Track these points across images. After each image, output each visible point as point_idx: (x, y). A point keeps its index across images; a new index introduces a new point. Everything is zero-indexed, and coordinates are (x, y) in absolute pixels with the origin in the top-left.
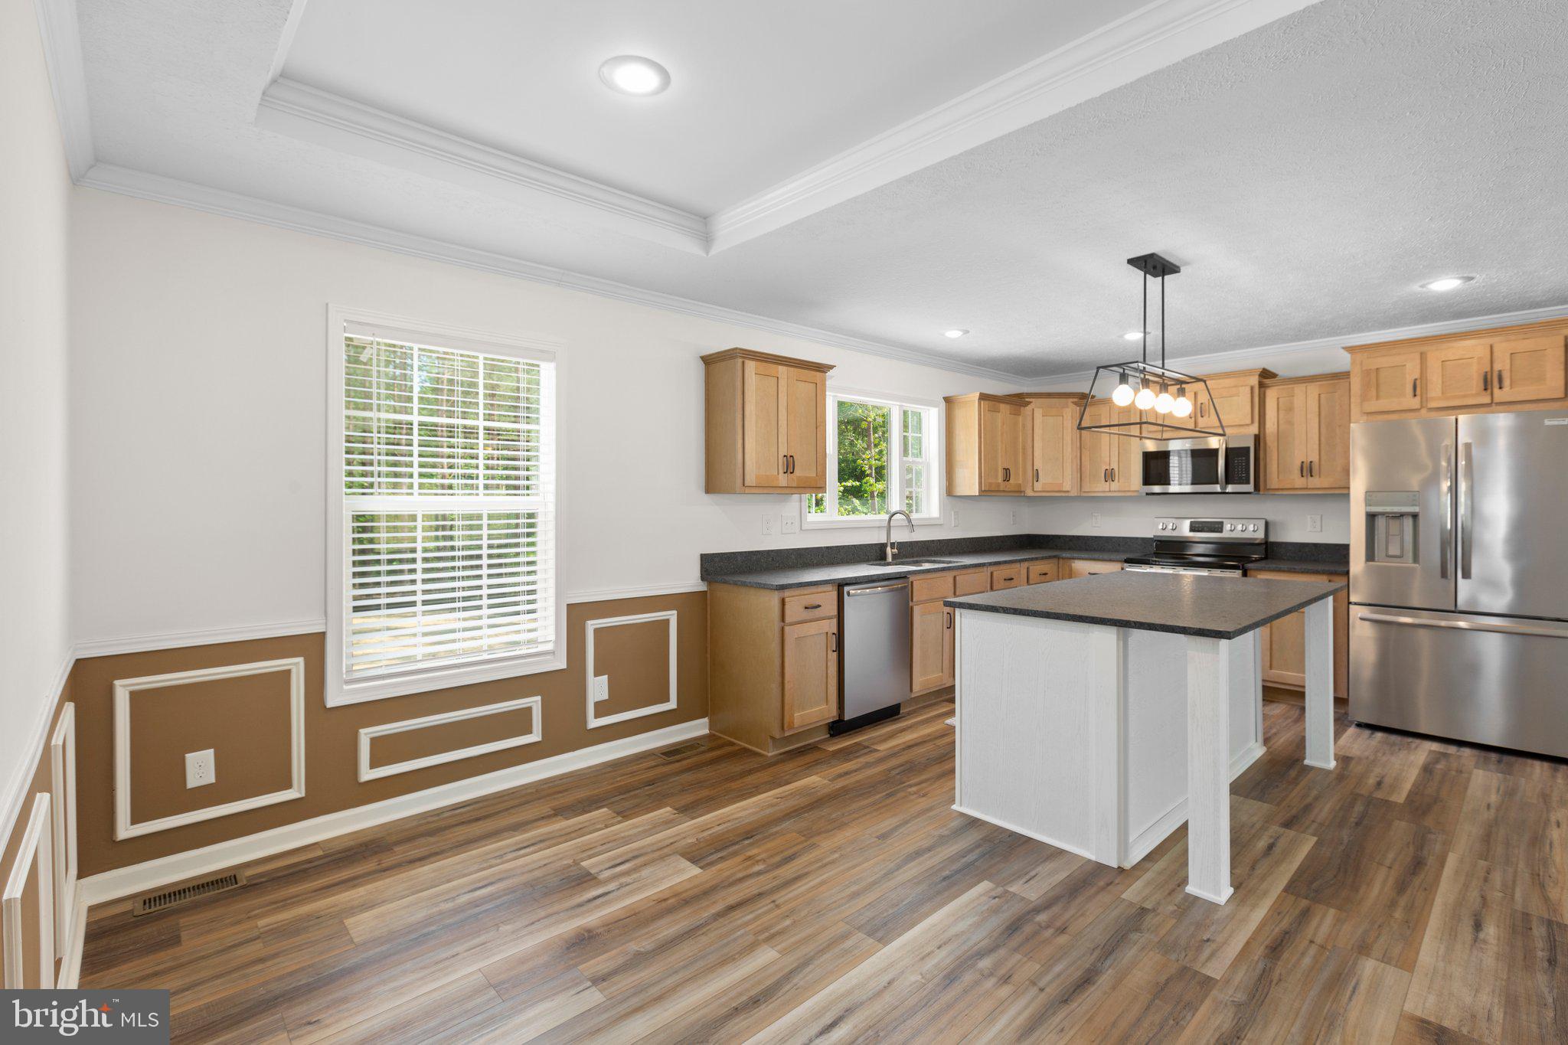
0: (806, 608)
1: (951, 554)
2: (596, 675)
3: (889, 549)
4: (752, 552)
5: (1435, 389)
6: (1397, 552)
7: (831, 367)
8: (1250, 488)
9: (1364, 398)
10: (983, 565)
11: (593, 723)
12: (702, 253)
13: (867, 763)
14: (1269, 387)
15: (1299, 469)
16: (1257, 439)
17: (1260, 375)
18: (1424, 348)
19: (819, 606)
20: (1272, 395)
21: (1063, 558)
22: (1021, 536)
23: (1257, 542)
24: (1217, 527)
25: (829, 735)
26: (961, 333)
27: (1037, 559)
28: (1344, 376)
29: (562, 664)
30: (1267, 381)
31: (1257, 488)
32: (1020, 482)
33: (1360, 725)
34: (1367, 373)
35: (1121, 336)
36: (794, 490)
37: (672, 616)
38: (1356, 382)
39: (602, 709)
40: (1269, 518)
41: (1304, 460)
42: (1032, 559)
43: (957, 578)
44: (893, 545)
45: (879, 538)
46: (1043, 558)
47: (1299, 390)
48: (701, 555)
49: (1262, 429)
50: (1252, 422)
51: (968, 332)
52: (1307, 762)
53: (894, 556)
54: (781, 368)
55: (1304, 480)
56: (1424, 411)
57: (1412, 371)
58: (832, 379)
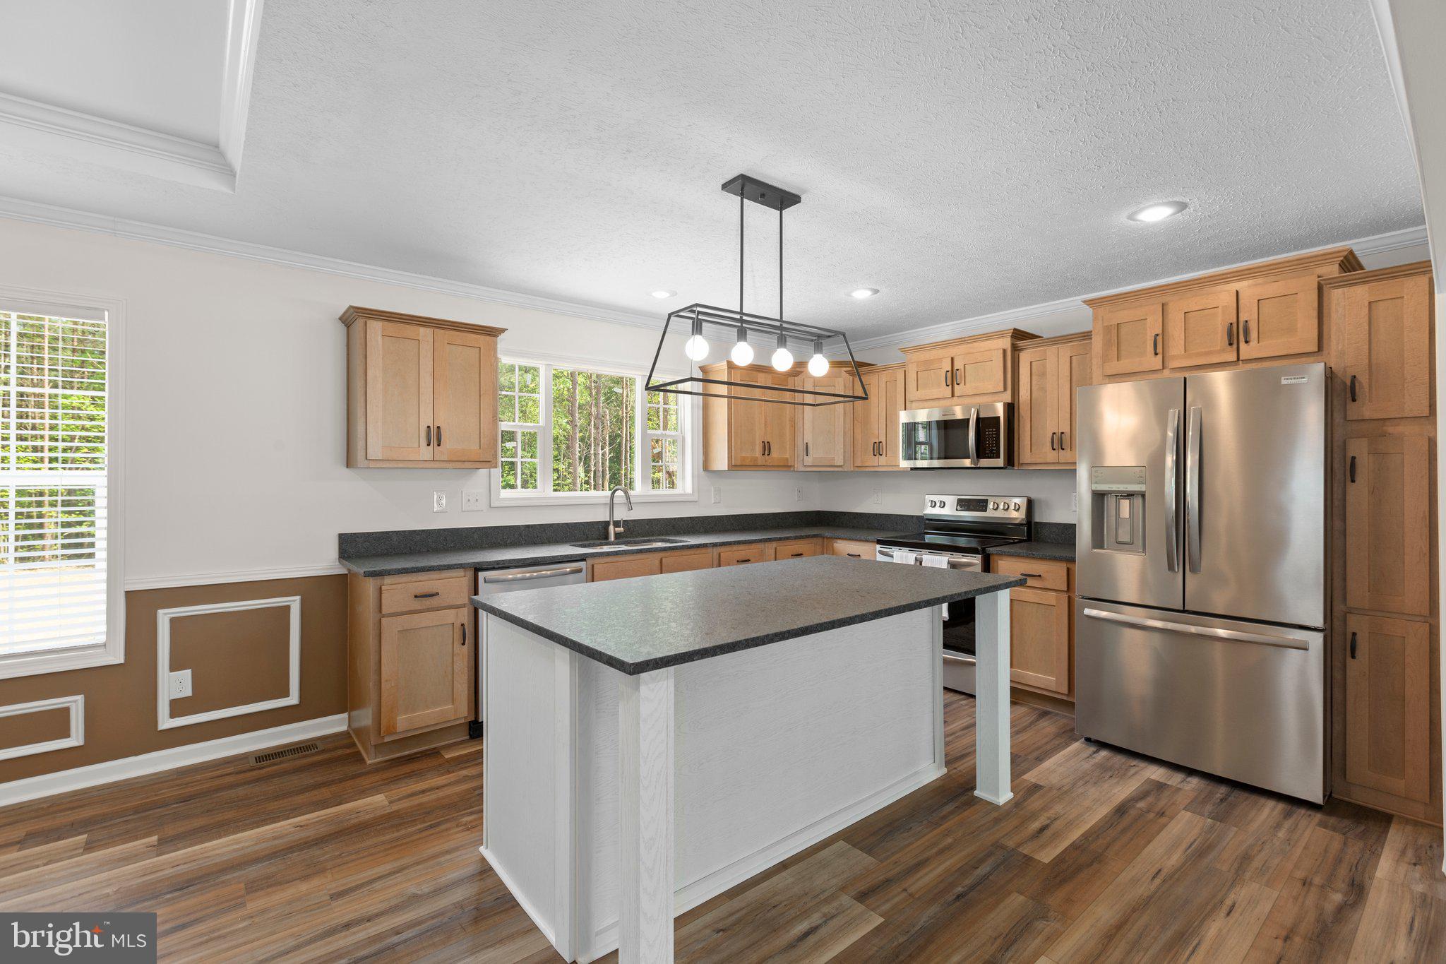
0: (416, 597)
1: (679, 533)
2: (173, 668)
3: (611, 528)
4: (415, 531)
5: (1176, 347)
6: (1127, 539)
7: (503, 330)
8: (1000, 462)
9: (1105, 359)
10: (705, 546)
11: (166, 722)
12: (225, 189)
13: (467, 776)
14: (1022, 350)
15: (1050, 440)
16: (1011, 408)
17: (1012, 337)
18: (1165, 299)
19: (437, 594)
20: (1025, 358)
21: (828, 538)
22: (807, 512)
23: (1017, 522)
24: (981, 505)
25: (468, 737)
26: (668, 295)
27: (787, 538)
28: (1087, 336)
29: (116, 656)
30: (1020, 343)
31: (1010, 462)
32: (787, 456)
33: (1088, 740)
34: (1107, 329)
35: (849, 295)
36: (478, 465)
37: (295, 603)
38: (1097, 343)
39: (178, 707)
40: (1033, 496)
41: (1056, 431)
42: (780, 539)
43: (664, 560)
44: (617, 524)
45: (601, 516)
46: (796, 538)
47: (1051, 351)
48: (339, 534)
49: (1016, 397)
50: (1005, 389)
51: (676, 294)
52: (976, 793)
53: (617, 535)
54: (422, 330)
55: (1055, 453)
56: (1166, 372)
57: (1154, 326)
58: (502, 342)
